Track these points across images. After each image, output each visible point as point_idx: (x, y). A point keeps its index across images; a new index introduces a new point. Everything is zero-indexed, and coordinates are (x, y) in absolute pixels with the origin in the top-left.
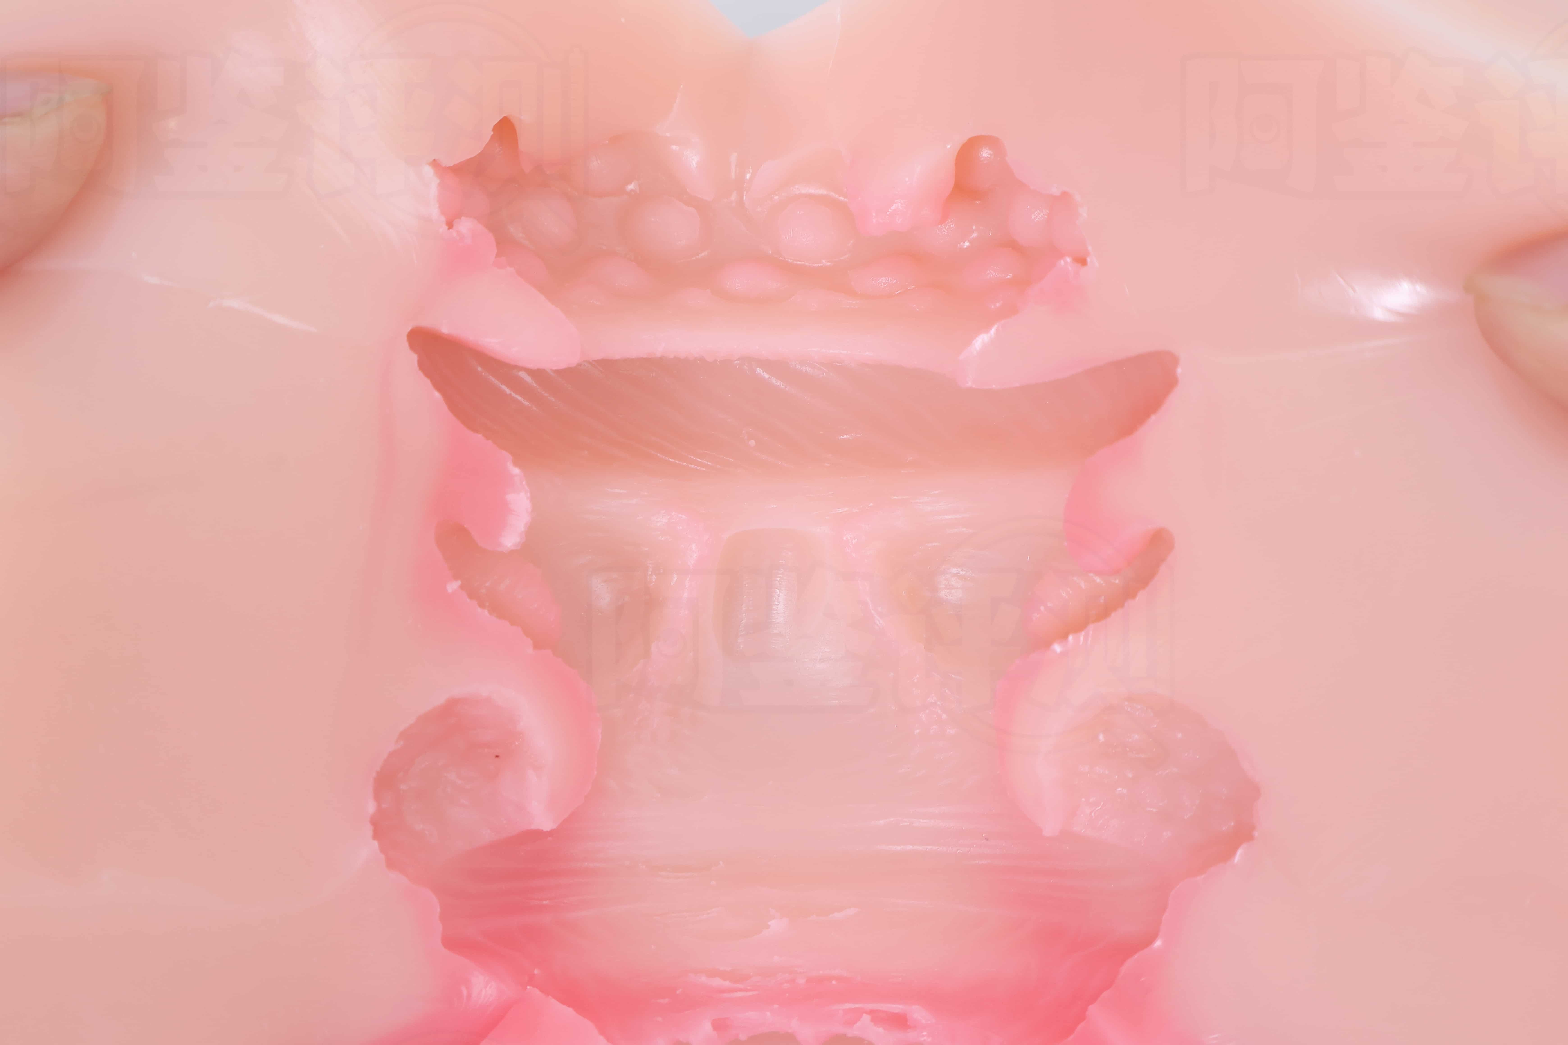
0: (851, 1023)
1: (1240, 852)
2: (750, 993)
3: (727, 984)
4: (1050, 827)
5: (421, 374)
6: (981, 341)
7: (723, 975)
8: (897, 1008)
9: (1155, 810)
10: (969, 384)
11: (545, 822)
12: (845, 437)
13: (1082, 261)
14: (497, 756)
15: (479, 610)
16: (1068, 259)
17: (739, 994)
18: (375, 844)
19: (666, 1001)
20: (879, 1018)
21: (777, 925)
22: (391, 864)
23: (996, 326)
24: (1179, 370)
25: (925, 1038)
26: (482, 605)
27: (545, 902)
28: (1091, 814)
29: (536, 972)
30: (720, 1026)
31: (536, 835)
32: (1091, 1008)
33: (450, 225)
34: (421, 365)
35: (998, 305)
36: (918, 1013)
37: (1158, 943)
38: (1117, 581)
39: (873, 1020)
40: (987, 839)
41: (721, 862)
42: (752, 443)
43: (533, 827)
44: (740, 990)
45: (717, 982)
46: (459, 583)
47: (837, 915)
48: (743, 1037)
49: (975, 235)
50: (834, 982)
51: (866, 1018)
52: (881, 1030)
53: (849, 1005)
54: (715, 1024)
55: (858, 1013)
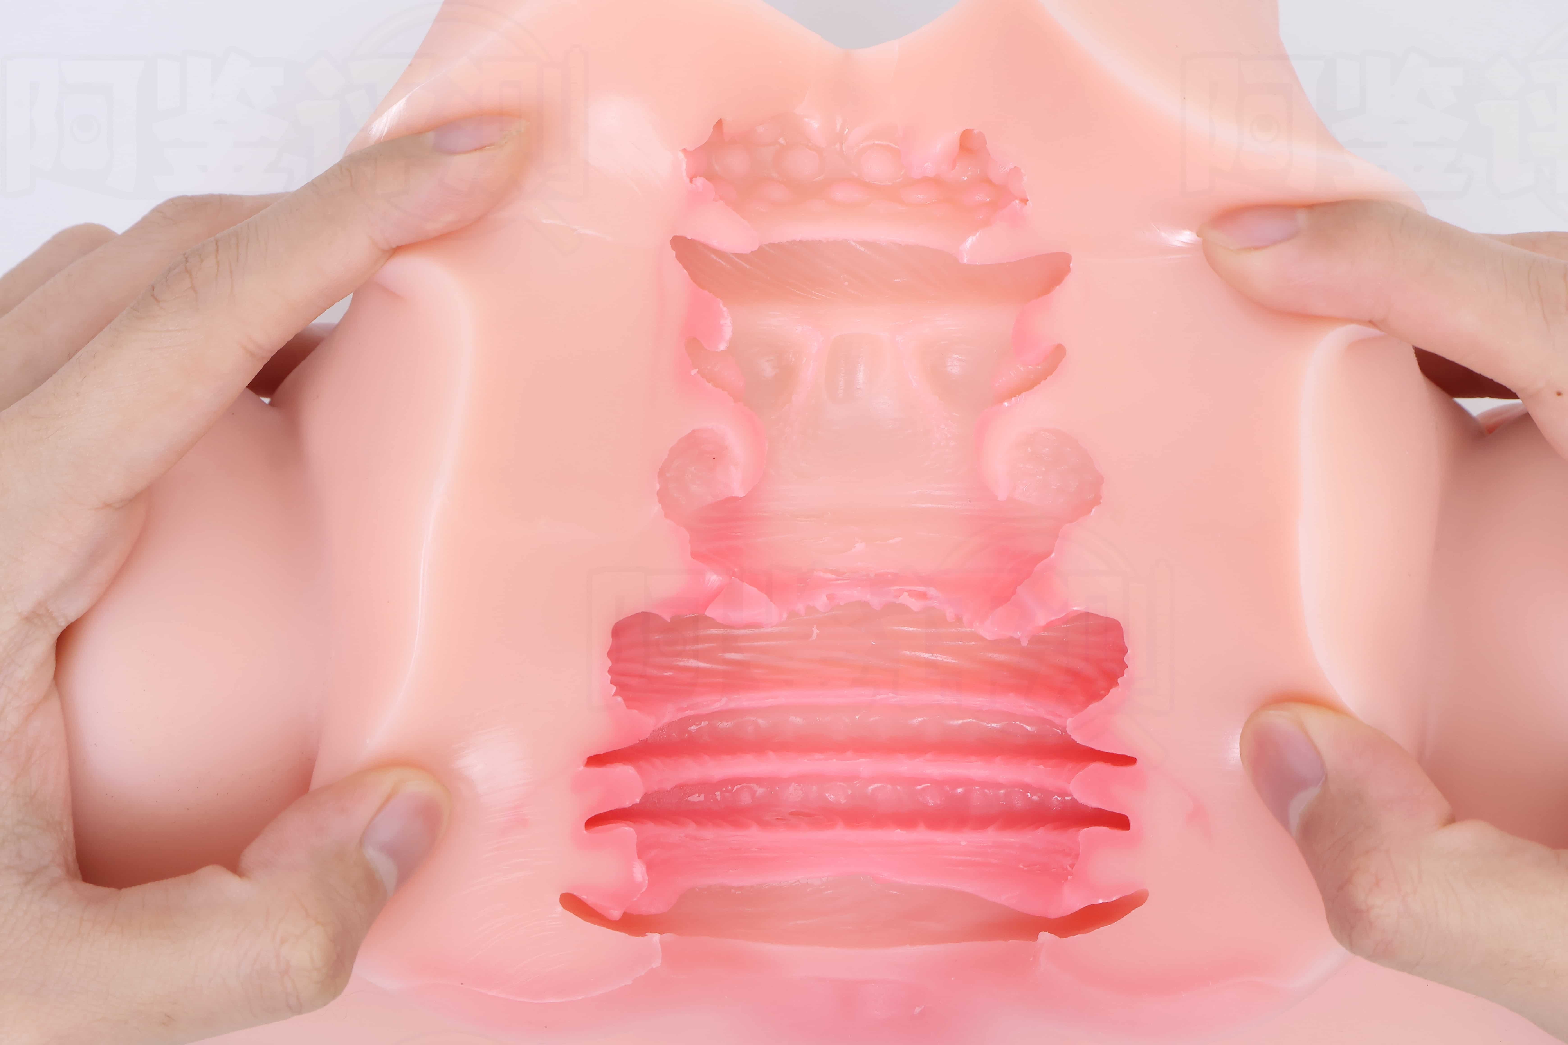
0: (897, 597)
1: (1093, 510)
2: (845, 581)
3: (834, 576)
4: (1002, 496)
5: (677, 261)
6: (971, 240)
7: (832, 572)
8: (922, 589)
9: (1056, 488)
10: (965, 261)
11: (740, 493)
12: (897, 280)
13: (1025, 201)
14: (714, 458)
15: (707, 383)
16: (1017, 201)
17: (839, 582)
18: (660, 505)
19: (802, 585)
20: (912, 594)
21: (860, 546)
22: (667, 516)
23: (979, 232)
24: (1071, 265)
25: (936, 604)
26: (708, 381)
27: (739, 534)
28: (1023, 489)
29: (736, 570)
30: (830, 597)
31: (736, 499)
32: (1018, 588)
33: (691, 181)
34: (678, 257)
35: (981, 217)
36: (932, 591)
37: (1053, 555)
38: (1040, 367)
39: (909, 595)
40: (970, 502)
41: (829, 513)
42: (846, 283)
43: (734, 495)
44: (839, 580)
45: (829, 576)
46: (697, 370)
47: (891, 541)
48: (842, 604)
49: (970, 173)
50: (889, 576)
51: (906, 594)
52: (913, 600)
53: (897, 588)
54: (828, 597)
55: (901, 592)
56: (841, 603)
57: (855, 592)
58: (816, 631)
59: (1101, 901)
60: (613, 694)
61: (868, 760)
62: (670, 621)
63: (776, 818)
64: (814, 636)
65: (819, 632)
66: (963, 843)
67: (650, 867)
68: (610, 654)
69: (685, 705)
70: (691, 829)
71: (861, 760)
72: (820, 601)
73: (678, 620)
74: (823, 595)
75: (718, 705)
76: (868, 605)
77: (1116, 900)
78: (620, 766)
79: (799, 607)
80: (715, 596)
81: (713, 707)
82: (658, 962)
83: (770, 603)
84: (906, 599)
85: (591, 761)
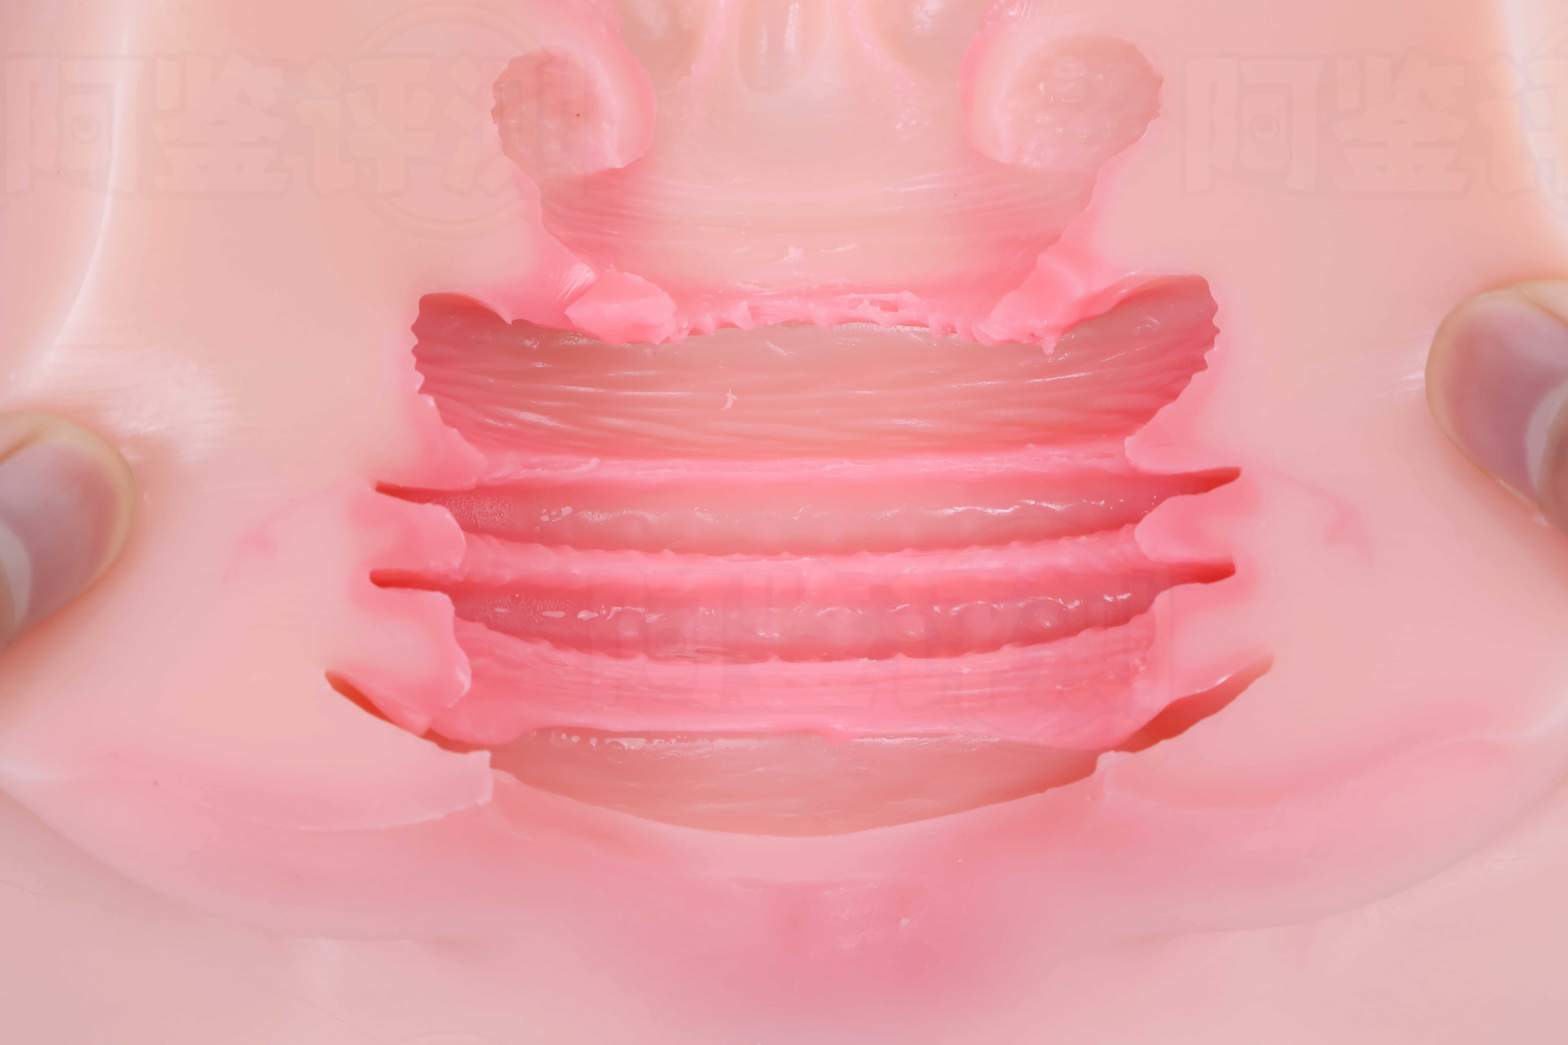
2: (776, 293)
8: (890, 297)
11: (617, 165)
17: (766, 294)
22: (508, 154)
29: (611, 266)
36: (905, 297)
47: (841, 249)
50: (841, 286)
51: (867, 303)
52: (878, 309)
53: (853, 296)
54: (750, 309)
55: (860, 301)
56: (769, 321)
57: (791, 301)
58: (731, 397)
59: (1199, 691)
60: (418, 387)
61: (816, 559)
62: (510, 323)
63: (676, 654)
64: (729, 405)
65: (736, 398)
66: (965, 671)
67: (476, 675)
68: (416, 329)
69: (534, 459)
70: (544, 648)
71: (805, 558)
72: (739, 313)
73: (522, 326)
74: (744, 305)
75: (584, 468)
76: (808, 322)
77: (1220, 681)
78: (428, 506)
79: (708, 321)
80: (580, 294)
81: (578, 470)
82: (486, 797)
83: (667, 295)
84: (867, 310)
85: (384, 489)
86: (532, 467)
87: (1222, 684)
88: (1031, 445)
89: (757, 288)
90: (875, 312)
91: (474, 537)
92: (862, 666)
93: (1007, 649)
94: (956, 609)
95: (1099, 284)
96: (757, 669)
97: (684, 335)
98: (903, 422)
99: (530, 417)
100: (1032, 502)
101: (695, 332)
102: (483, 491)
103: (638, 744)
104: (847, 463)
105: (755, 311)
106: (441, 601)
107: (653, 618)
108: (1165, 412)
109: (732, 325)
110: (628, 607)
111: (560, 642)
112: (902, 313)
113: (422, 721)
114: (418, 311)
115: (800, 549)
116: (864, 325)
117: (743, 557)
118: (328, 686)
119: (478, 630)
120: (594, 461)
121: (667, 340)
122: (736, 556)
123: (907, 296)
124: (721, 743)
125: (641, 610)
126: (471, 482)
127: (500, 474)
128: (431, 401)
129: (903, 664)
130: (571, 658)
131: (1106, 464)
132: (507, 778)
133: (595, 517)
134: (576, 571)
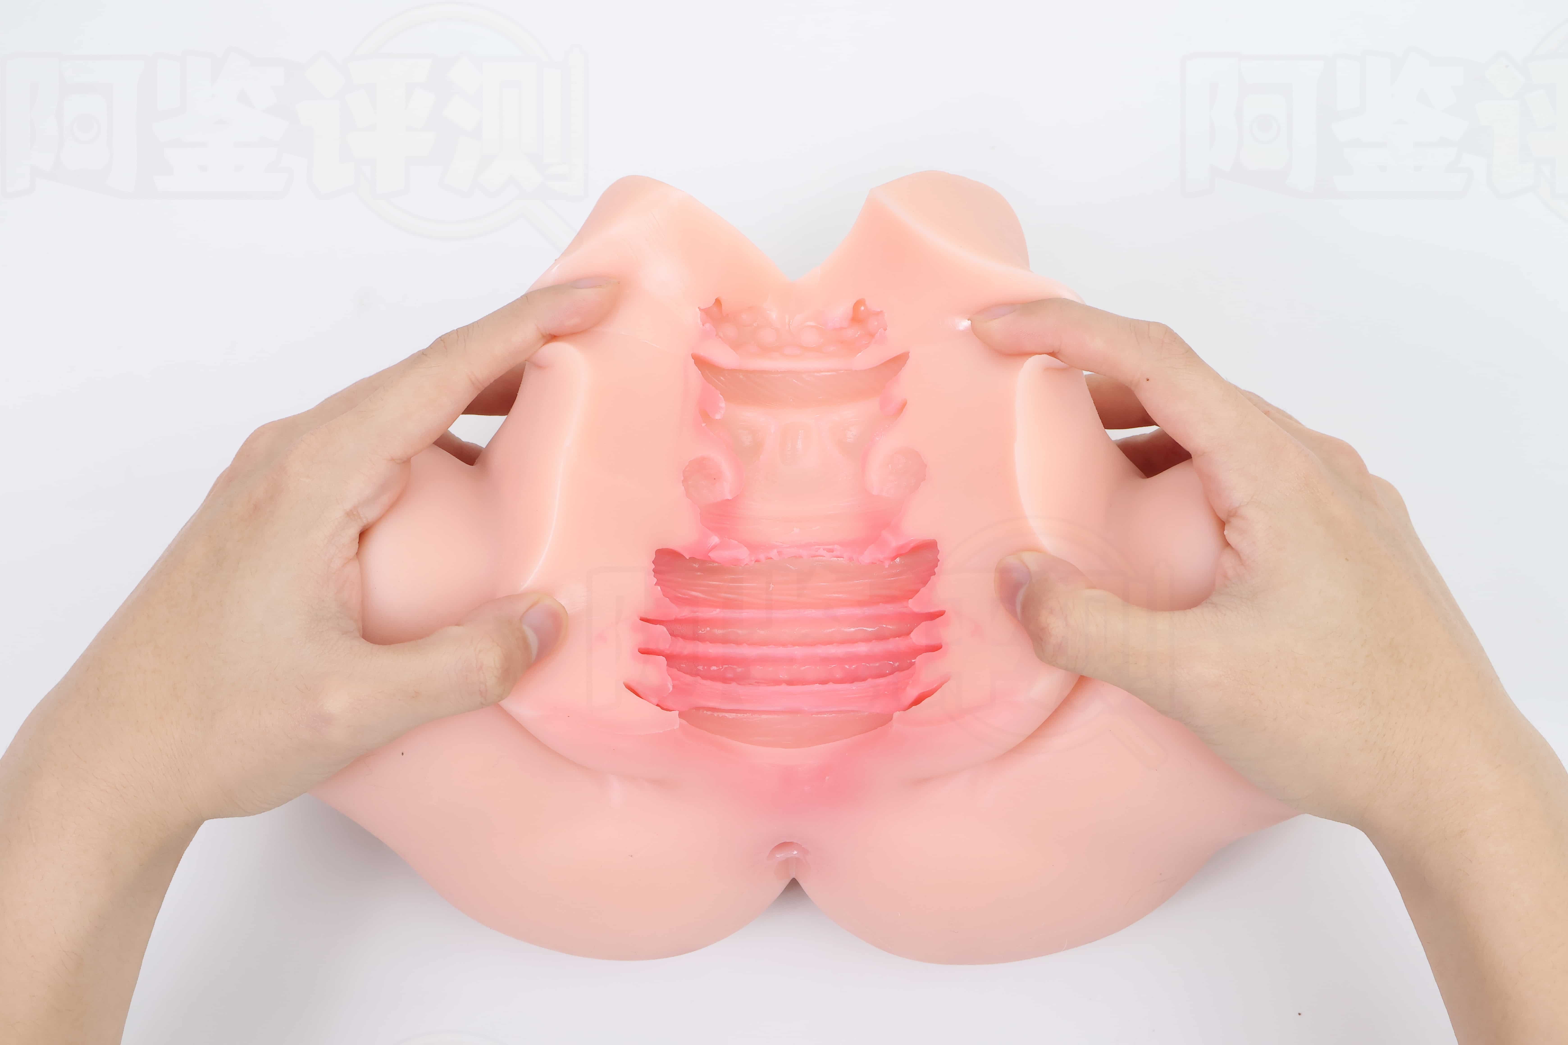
0: (817, 551)
1: (922, 485)
4: (875, 492)
5: (695, 366)
6: (858, 359)
8: (831, 547)
9: (904, 485)
11: (729, 498)
13: (886, 328)
14: (714, 475)
15: (711, 432)
16: (882, 330)
23: (862, 351)
24: (909, 357)
28: (887, 489)
29: (728, 534)
31: (727, 501)
32: (882, 532)
33: (703, 325)
34: (695, 363)
37: (901, 514)
43: (726, 498)
46: (706, 427)
53: (817, 547)
54: (778, 552)
55: (819, 549)
56: (785, 557)
57: (794, 549)
58: (772, 586)
60: (655, 583)
63: (748, 683)
64: (771, 589)
65: (774, 586)
67: (674, 686)
68: (654, 562)
69: (696, 610)
72: (774, 554)
73: (693, 559)
74: (775, 551)
75: (714, 613)
76: (801, 557)
77: (934, 686)
78: (658, 626)
79: (762, 557)
80: (714, 548)
81: (712, 614)
82: (677, 727)
83: (746, 548)
84: (822, 552)
85: (642, 619)
86: (695, 612)
87: (936, 687)
88: (881, 604)
89: (781, 544)
90: (824, 553)
91: (673, 638)
92: (817, 687)
93: (870, 680)
94: (854, 666)
95: (902, 542)
96: (777, 688)
97: (753, 562)
98: (837, 595)
99: (694, 593)
100: (885, 626)
101: (757, 561)
102: (677, 621)
103: (733, 715)
104: (813, 611)
105: (780, 553)
106: (662, 660)
107: (739, 670)
108: (923, 590)
109: (771, 558)
110: (730, 666)
111: (704, 677)
112: (835, 553)
113: (656, 701)
114: (655, 556)
115: (794, 644)
116: (822, 557)
117: (773, 646)
118: (624, 687)
119: (675, 671)
120: (718, 610)
121: (747, 564)
122: (771, 646)
123: (836, 546)
124: (764, 717)
125: (735, 667)
126: (673, 617)
127: (683, 615)
128: (659, 588)
129: (831, 686)
130: (708, 683)
131: (904, 610)
132: (684, 722)
133: (719, 632)
134: (710, 651)
